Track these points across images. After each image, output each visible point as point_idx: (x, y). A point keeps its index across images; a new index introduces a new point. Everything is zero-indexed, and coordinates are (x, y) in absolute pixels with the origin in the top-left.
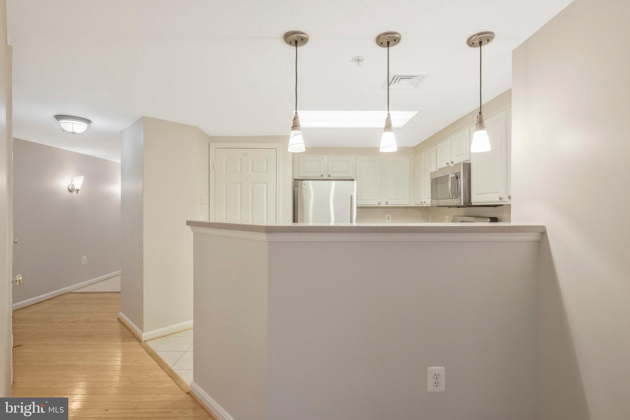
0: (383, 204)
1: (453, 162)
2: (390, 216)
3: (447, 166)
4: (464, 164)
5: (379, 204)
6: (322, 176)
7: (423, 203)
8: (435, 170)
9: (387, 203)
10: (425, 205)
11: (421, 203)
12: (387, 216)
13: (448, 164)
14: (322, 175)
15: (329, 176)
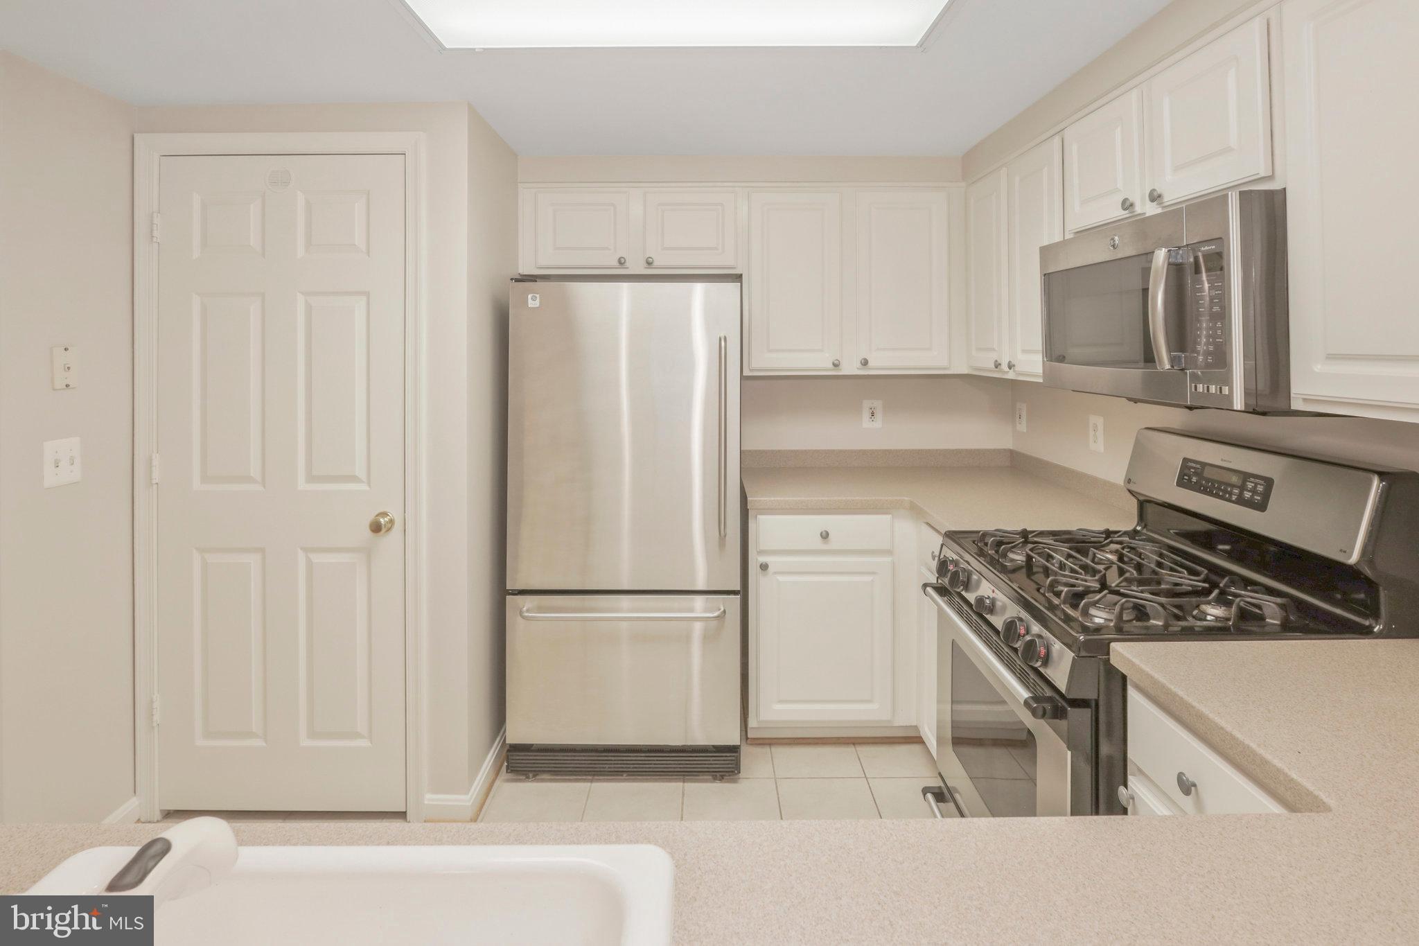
0: (851, 367)
1: (1160, 196)
2: (878, 404)
3: (1125, 214)
4: (1245, 197)
5: (835, 365)
6: (621, 262)
7: (1005, 367)
8: (1057, 238)
9: (865, 363)
10: (1011, 375)
11: (997, 365)
12: (867, 404)
13: (1132, 205)
14: (623, 261)
15: (649, 263)
